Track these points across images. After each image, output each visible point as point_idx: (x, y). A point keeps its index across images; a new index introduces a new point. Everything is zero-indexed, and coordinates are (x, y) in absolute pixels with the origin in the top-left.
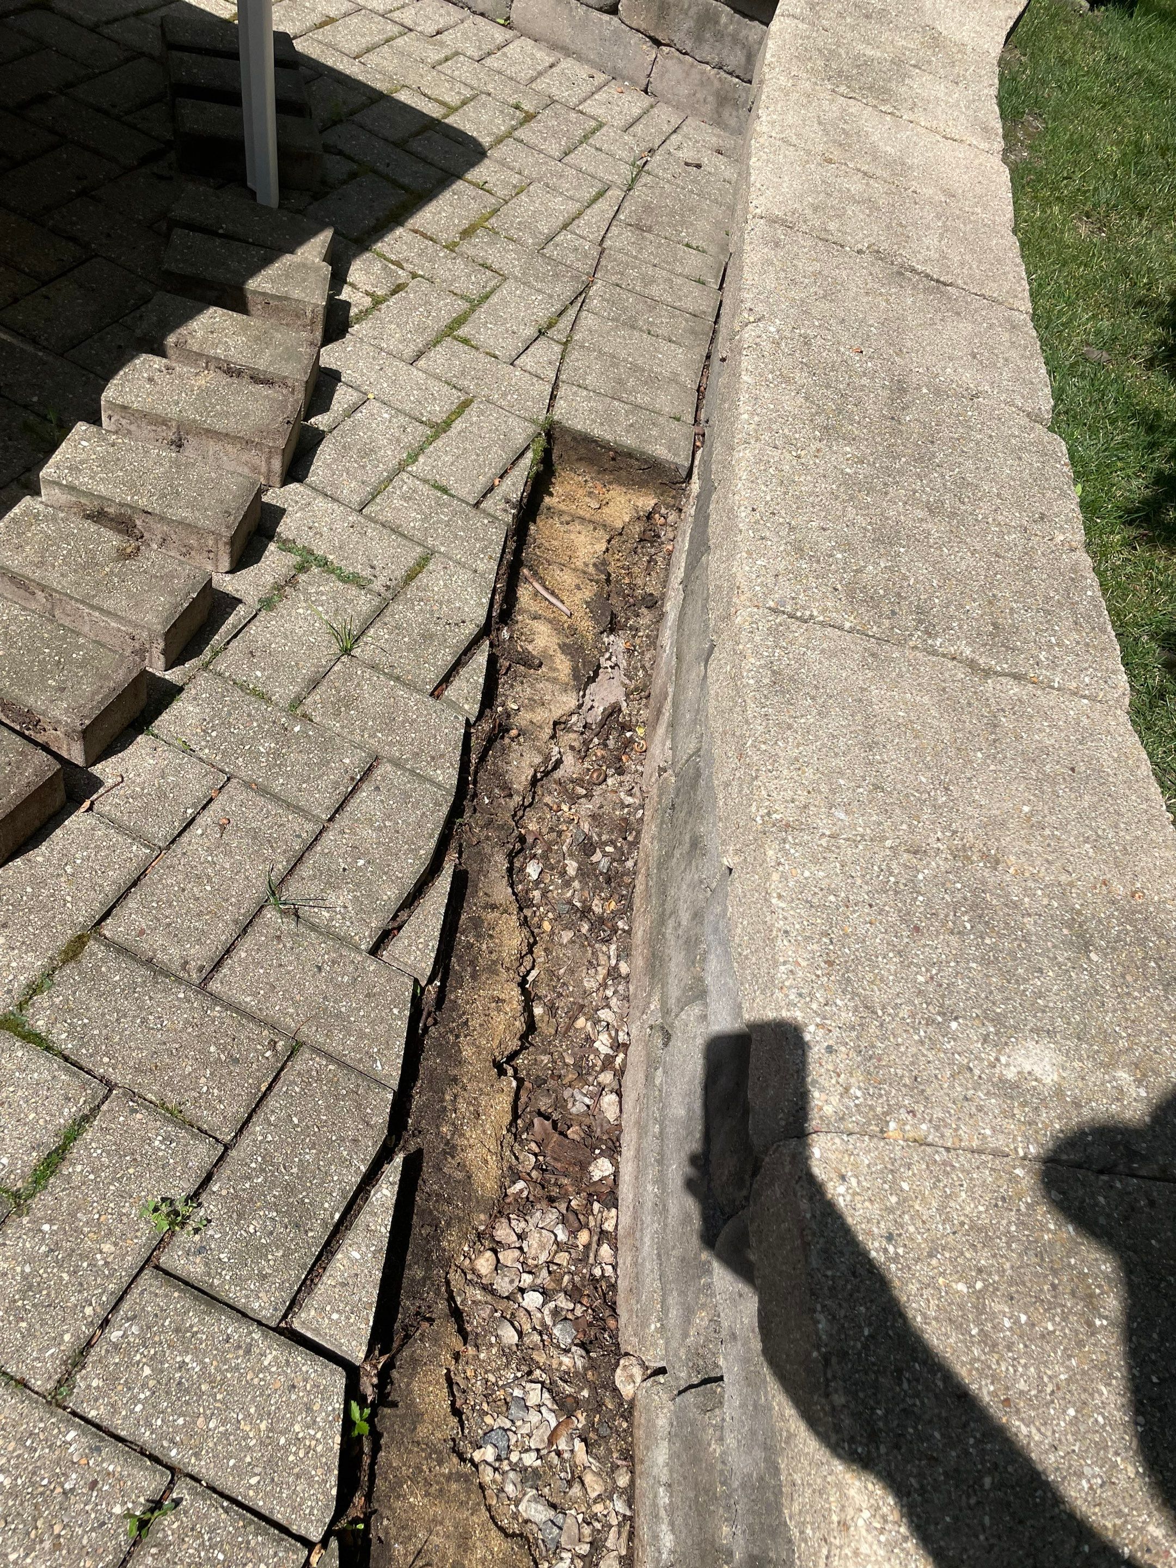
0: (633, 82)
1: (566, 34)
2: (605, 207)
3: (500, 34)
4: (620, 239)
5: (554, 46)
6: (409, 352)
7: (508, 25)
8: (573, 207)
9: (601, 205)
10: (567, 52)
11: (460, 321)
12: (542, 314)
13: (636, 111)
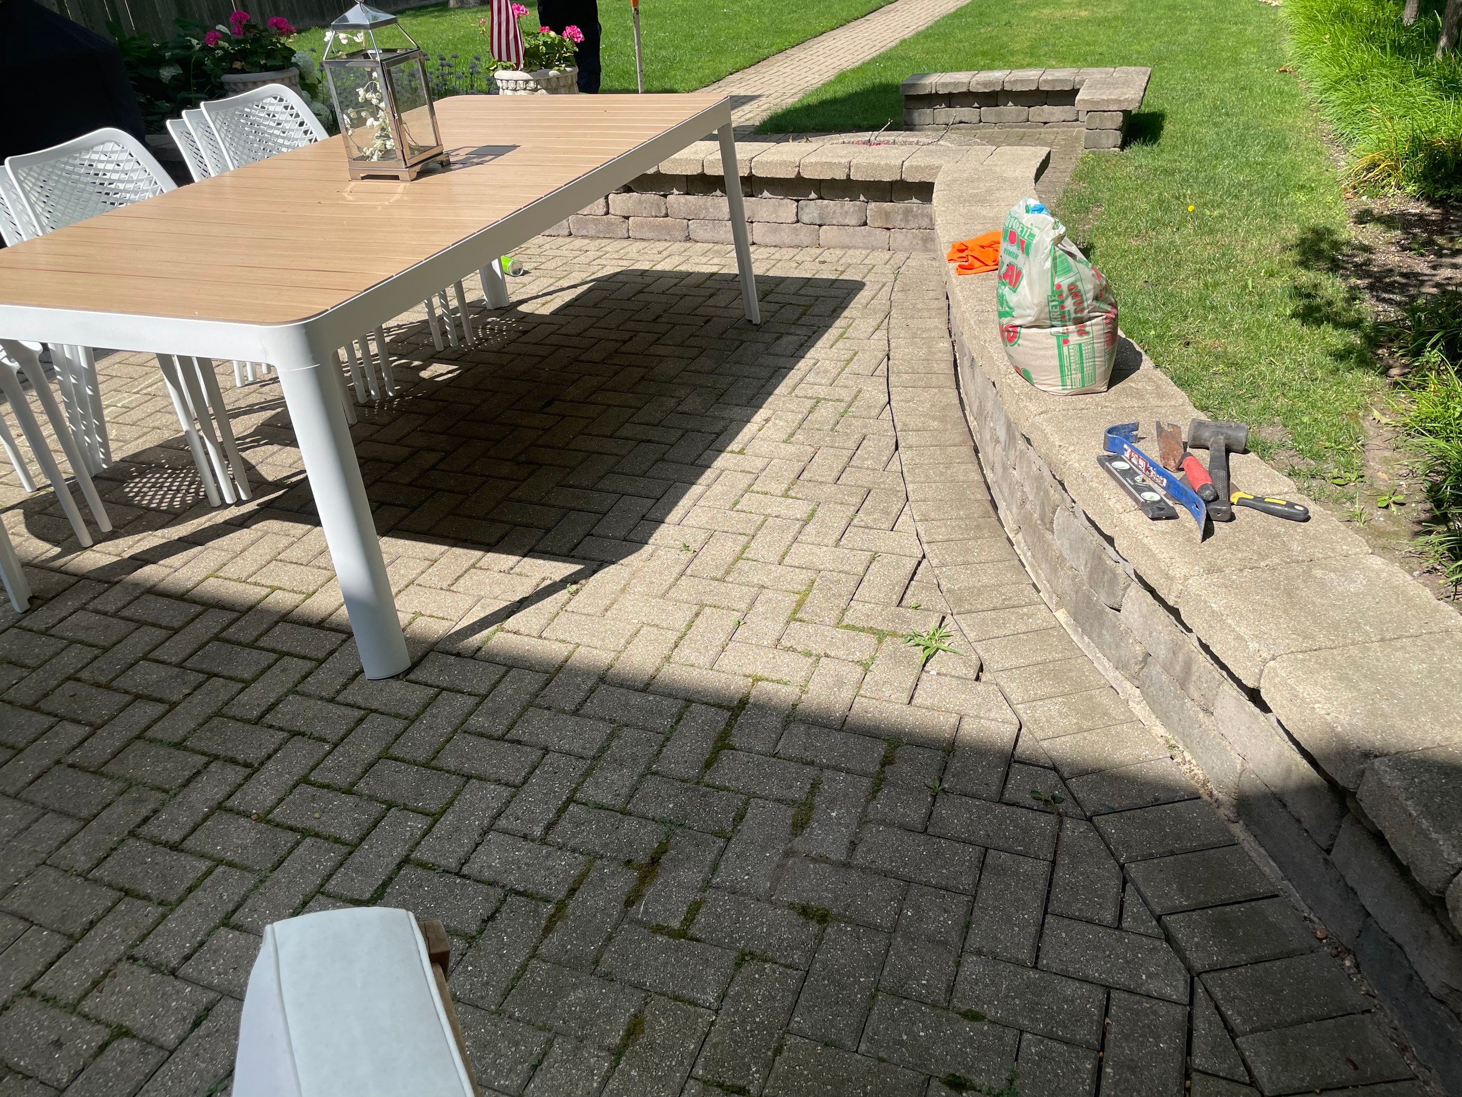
0: (883, 249)
1: (846, 240)
2: (887, 289)
3: (818, 251)
4: (896, 296)
5: (843, 248)
6: (828, 345)
7: (820, 245)
8: (873, 292)
9: (885, 288)
10: (849, 247)
11: (844, 333)
12: (874, 323)
13: (888, 257)
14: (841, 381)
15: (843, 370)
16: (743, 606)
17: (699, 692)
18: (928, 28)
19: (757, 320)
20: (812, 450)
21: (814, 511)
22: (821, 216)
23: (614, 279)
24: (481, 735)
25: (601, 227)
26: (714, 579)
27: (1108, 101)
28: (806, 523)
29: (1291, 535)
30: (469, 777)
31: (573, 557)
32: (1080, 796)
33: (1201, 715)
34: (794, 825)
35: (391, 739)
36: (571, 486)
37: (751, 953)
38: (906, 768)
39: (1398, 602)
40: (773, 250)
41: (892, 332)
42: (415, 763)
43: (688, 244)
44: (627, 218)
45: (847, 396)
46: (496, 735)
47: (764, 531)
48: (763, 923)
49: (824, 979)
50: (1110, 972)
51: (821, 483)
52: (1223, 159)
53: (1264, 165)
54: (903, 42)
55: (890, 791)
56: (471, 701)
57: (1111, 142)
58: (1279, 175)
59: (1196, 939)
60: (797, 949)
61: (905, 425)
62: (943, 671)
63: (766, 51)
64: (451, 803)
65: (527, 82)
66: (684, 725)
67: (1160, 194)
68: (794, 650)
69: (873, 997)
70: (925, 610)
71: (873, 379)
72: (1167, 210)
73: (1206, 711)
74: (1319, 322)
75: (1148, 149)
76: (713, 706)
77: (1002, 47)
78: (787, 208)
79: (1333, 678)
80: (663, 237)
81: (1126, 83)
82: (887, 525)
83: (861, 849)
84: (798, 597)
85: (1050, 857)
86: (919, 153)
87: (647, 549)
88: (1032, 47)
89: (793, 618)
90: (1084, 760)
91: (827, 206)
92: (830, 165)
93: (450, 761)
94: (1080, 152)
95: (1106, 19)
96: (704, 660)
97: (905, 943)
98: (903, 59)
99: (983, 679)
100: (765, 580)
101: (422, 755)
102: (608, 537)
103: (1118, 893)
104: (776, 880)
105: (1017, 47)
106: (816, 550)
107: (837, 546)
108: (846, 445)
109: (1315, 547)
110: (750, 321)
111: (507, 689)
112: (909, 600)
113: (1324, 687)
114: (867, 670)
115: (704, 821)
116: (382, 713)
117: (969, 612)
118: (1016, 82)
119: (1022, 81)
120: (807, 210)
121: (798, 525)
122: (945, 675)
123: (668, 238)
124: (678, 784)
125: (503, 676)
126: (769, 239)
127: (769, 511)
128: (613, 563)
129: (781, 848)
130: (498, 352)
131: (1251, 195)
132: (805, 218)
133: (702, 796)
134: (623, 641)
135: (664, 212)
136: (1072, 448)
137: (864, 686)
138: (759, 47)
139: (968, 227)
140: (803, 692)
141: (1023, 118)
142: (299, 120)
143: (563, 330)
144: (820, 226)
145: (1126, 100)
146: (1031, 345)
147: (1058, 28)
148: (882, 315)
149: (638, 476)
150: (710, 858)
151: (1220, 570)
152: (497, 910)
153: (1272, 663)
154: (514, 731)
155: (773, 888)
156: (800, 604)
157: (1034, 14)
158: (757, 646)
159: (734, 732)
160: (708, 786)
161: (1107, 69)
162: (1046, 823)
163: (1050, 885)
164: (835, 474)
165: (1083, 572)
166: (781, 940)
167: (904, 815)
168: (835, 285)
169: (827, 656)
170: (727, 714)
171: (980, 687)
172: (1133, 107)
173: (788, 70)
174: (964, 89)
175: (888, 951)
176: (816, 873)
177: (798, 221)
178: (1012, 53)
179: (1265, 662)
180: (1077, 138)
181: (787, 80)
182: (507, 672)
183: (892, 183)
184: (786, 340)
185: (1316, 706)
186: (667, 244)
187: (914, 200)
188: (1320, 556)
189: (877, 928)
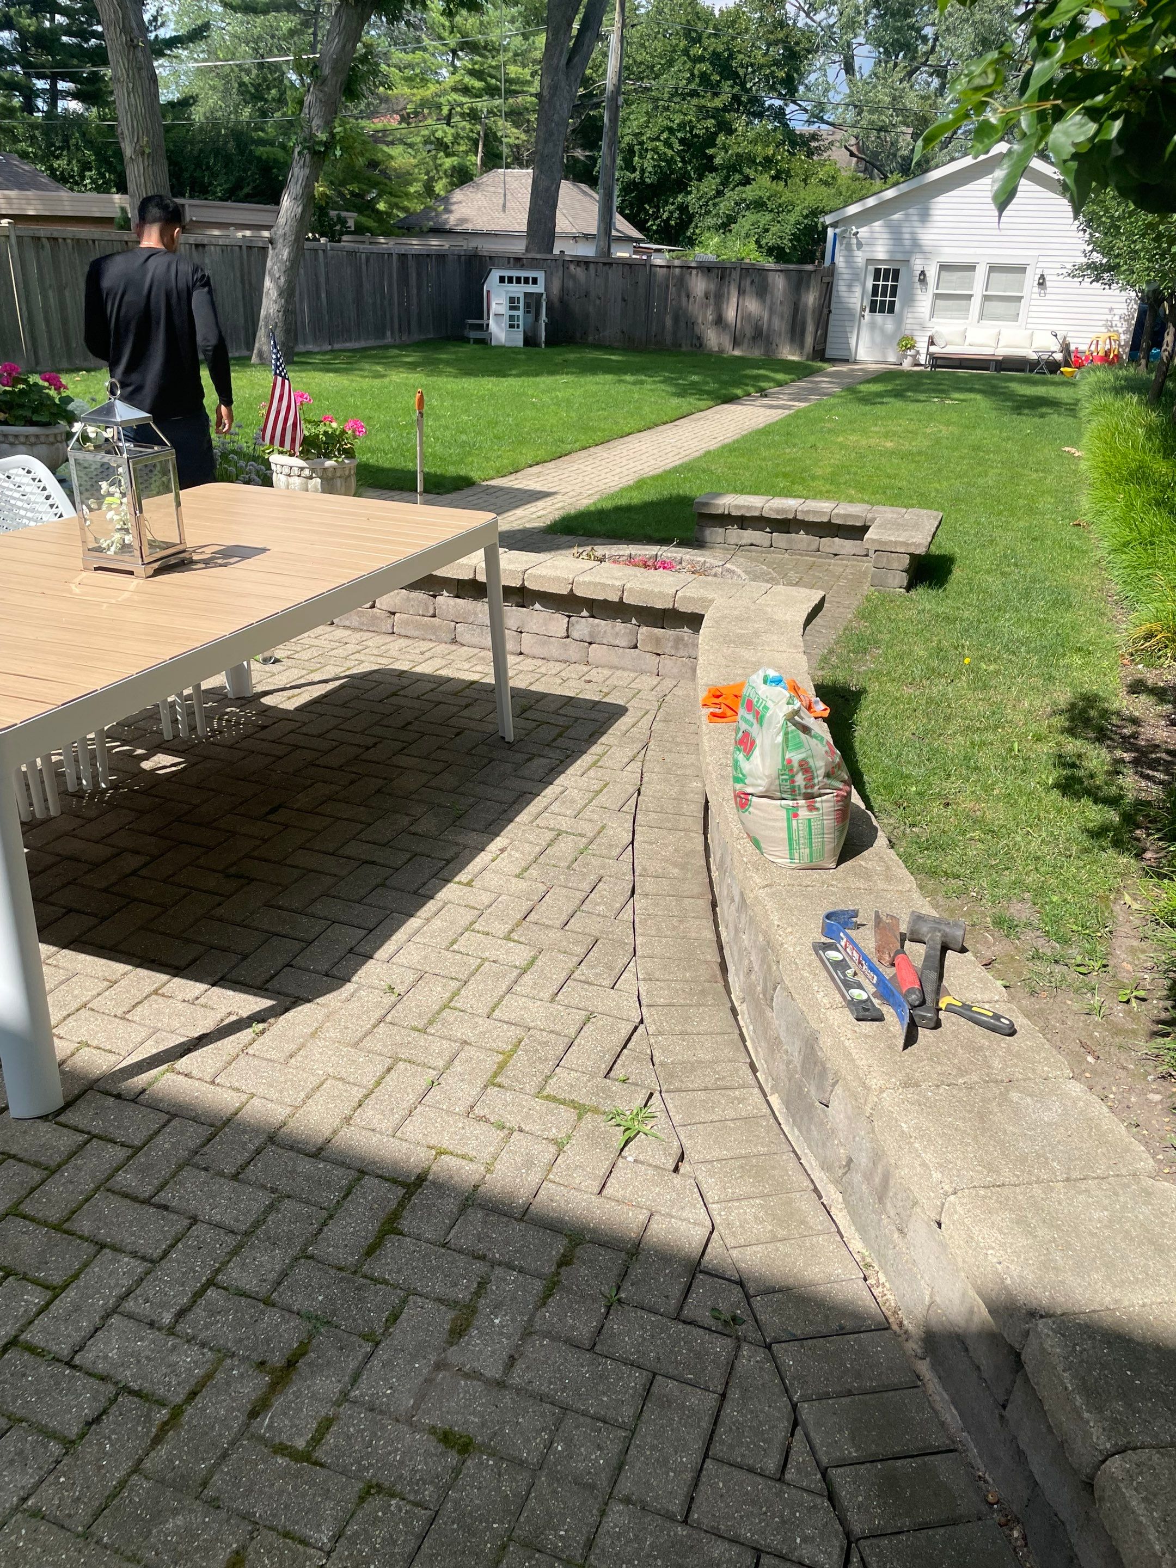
0: (651, 673)
1: (615, 661)
2: (650, 717)
3: (586, 669)
4: (657, 726)
5: (611, 667)
6: (580, 773)
7: (588, 663)
8: (635, 720)
9: (647, 716)
10: (617, 668)
11: (598, 761)
12: (630, 754)
13: (655, 683)
14: (587, 814)
15: (590, 801)
16: (441, 1063)
17: (375, 1163)
18: (734, 442)
19: (510, 737)
20: (543, 888)
21: (535, 958)
22: (591, 634)
23: (370, 677)
24: (126, 1196)
25: (364, 619)
26: (415, 1029)
27: (896, 542)
28: (525, 971)
29: (994, 1050)
30: (103, 1246)
31: (266, 990)
32: (762, 1317)
33: (896, 1235)
34: (452, 1331)
35: (24, 1193)
36: (280, 908)
37: (378, 1485)
38: (584, 1271)
39: (1090, 1136)
40: (540, 662)
41: (647, 764)
42: (46, 1224)
43: (454, 647)
44: (394, 614)
45: (589, 830)
46: (142, 1196)
47: (478, 977)
48: (397, 1450)
49: (453, 1523)
50: (763, 1533)
51: (548, 926)
52: (1005, 612)
53: (1045, 621)
54: (709, 452)
55: (561, 1298)
56: (122, 1153)
57: (897, 582)
58: (1058, 634)
59: (860, 1499)
60: (431, 1483)
61: (644, 869)
62: (641, 1157)
63: (569, 447)
64: (76, 1276)
65: (302, 469)
66: (351, 1202)
67: (940, 641)
68: (487, 1121)
69: (504, 1547)
70: (633, 1084)
71: (620, 814)
72: (945, 659)
73: (901, 1231)
74: (1077, 796)
75: (934, 592)
76: (387, 1180)
77: (804, 470)
78: (557, 622)
79: (1011, 1221)
80: (429, 637)
81: (916, 526)
82: (608, 982)
83: (520, 1365)
84: (501, 1057)
85: (720, 1389)
86: (694, 584)
87: (349, 987)
88: (833, 474)
89: (491, 1082)
90: (773, 1274)
91: (598, 625)
92: (604, 585)
93: (84, 1225)
94: (866, 589)
95: (911, 453)
96: (386, 1125)
97: (549, 1485)
98: (704, 471)
99: (682, 1170)
100: (470, 1035)
101: (54, 1215)
102: (308, 970)
103: (786, 1438)
104: (421, 1397)
105: (819, 472)
106: (530, 1004)
107: (552, 1000)
108: (580, 887)
109: (1016, 1065)
110: (503, 738)
111: (164, 1142)
112: (618, 1072)
113: (1000, 1231)
114: (560, 1151)
115: (354, 1320)
116: (21, 1160)
117: (679, 1090)
118: (808, 512)
119: (815, 512)
120: (577, 627)
121: (516, 973)
122: (642, 1163)
123: (433, 638)
124: (332, 1272)
125: (164, 1126)
126: (538, 651)
127: (487, 954)
128: (309, 1001)
129: (433, 1358)
130: (231, 747)
131: (1028, 653)
132: (575, 634)
133: (358, 1289)
134: (302, 1095)
135: (431, 612)
136: (789, 930)
137: (554, 1170)
138: (563, 442)
139: (728, 670)
140: (488, 1171)
141: (814, 547)
142: (46, 493)
143: (304, 730)
144: (590, 643)
145: (914, 544)
146: (761, 814)
147: (862, 456)
148: (640, 746)
149: (354, 902)
150: (352, 1365)
151: (917, 1085)
152: (105, 1412)
153: (952, 1198)
154: (162, 1194)
155: (416, 1407)
156: (502, 1066)
157: (840, 439)
158: (447, 1112)
159: (405, 1213)
160: (365, 1277)
161: (899, 509)
162: (720, 1347)
163: (715, 1423)
164: (564, 918)
165: (797, 1060)
166: (414, 1471)
167: (573, 1328)
168: (597, 708)
169: (521, 1130)
170: (401, 1191)
171: (677, 1180)
172: (921, 551)
173: (589, 468)
174: (757, 514)
175: (529, 1493)
176: (466, 1392)
177: (568, 637)
178: (813, 478)
179: (946, 1195)
180: (865, 573)
181: (587, 479)
182: (169, 1121)
183: (664, 611)
184: (537, 762)
185: (990, 1252)
186: (432, 645)
187: (686, 629)
188: (1020, 1076)
189: (521, 1463)
